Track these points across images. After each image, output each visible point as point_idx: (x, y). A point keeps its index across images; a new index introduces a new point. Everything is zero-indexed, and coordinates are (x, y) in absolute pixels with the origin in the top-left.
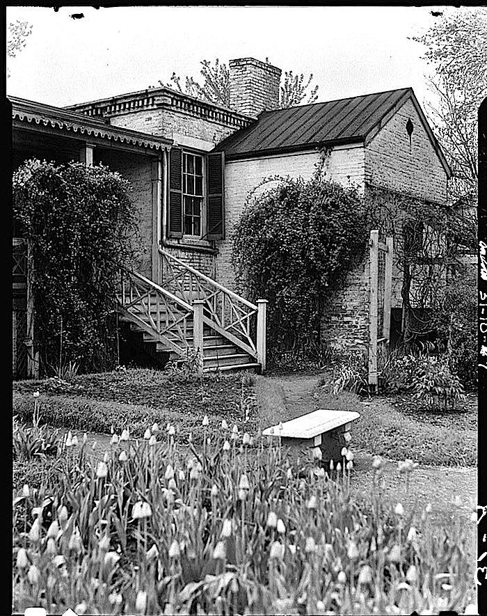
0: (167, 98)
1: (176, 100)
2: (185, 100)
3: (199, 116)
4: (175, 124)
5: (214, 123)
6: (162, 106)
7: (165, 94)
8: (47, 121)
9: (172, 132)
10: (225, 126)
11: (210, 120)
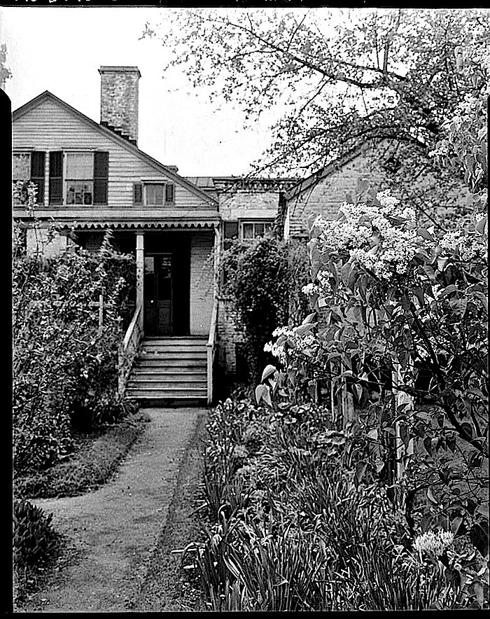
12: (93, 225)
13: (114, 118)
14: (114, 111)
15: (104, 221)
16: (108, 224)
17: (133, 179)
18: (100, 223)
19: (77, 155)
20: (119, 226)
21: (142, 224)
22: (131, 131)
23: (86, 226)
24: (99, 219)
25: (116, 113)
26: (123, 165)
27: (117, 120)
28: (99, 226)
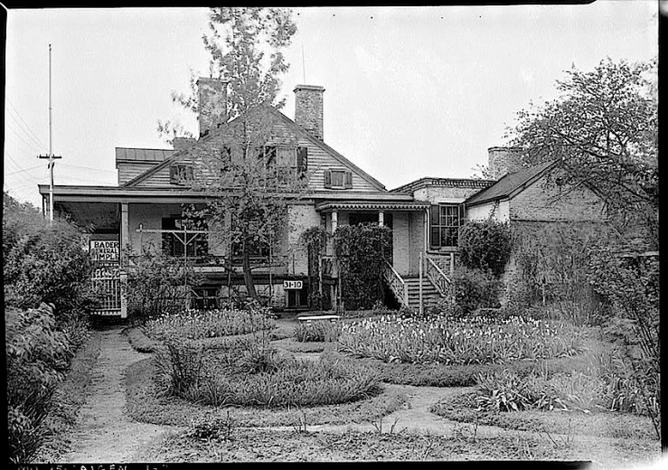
0: (429, 182)
1: (435, 182)
3: (453, 186)
4: (436, 193)
5: (464, 188)
6: (427, 186)
7: (427, 180)
9: (434, 198)
10: (473, 188)
11: (462, 187)
17: (324, 168)
20: (372, 206)
21: (385, 206)
22: (320, 133)
26: (317, 157)
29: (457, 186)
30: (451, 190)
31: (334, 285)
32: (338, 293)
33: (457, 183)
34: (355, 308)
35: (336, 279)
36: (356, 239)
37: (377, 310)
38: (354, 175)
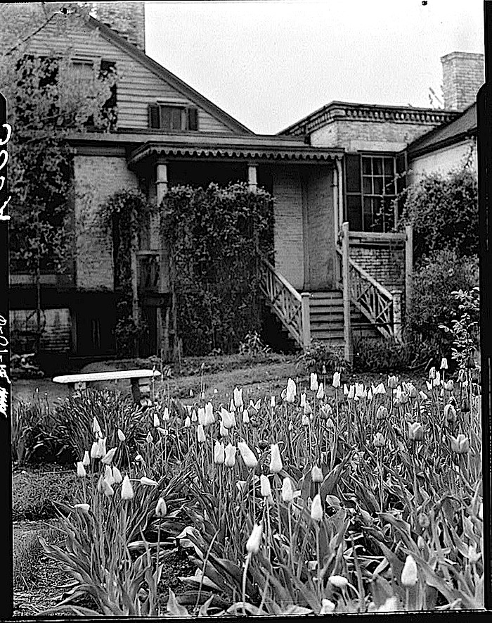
0: (339, 110)
1: (351, 110)
2: (362, 109)
3: (383, 120)
4: (354, 132)
5: (404, 123)
6: (337, 118)
7: (336, 107)
8: (201, 152)
9: (350, 140)
10: (420, 125)
11: (399, 121)
12: (203, 152)
13: (118, 20)
14: (118, 12)
15: (216, 149)
16: (221, 152)
17: (147, 100)
18: (211, 151)
19: (86, 64)
20: (234, 154)
21: (260, 153)
22: (139, 38)
23: (195, 153)
24: (211, 146)
25: (121, 14)
26: (135, 80)
27: (121, 23)
28: (211, 153)
29: (390, 120)
30: (380, 127)
31: (164, 308)
32: (171, 323)
33: (390, 114)
34: (203, 352)
35: (168, 296)
36: (204, 213)
37: (250, 355)
38: (201, 114)
